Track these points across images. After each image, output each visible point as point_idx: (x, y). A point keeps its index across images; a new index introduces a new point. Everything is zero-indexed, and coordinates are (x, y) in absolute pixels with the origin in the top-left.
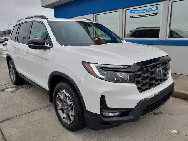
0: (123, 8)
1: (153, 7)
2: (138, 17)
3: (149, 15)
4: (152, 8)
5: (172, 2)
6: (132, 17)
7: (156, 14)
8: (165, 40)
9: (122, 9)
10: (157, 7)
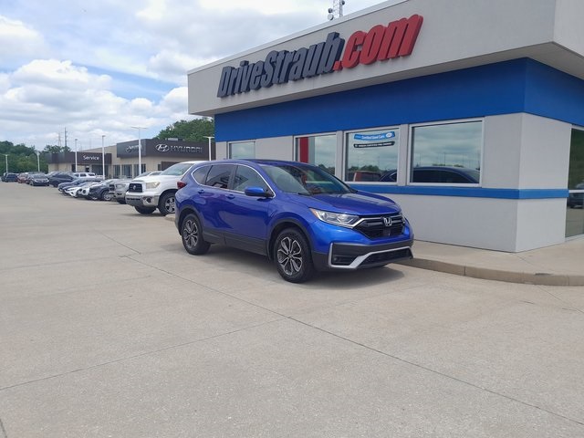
0: (343, 131)
1: (387, 132)
2: (366, 146)
3: (383, 145)
4: (385, 134)
5: (413, 128)
6: (357, 146)
7: (393, 143)
8: (404, 185)
9: (341, 132)
10: (393, 133)
